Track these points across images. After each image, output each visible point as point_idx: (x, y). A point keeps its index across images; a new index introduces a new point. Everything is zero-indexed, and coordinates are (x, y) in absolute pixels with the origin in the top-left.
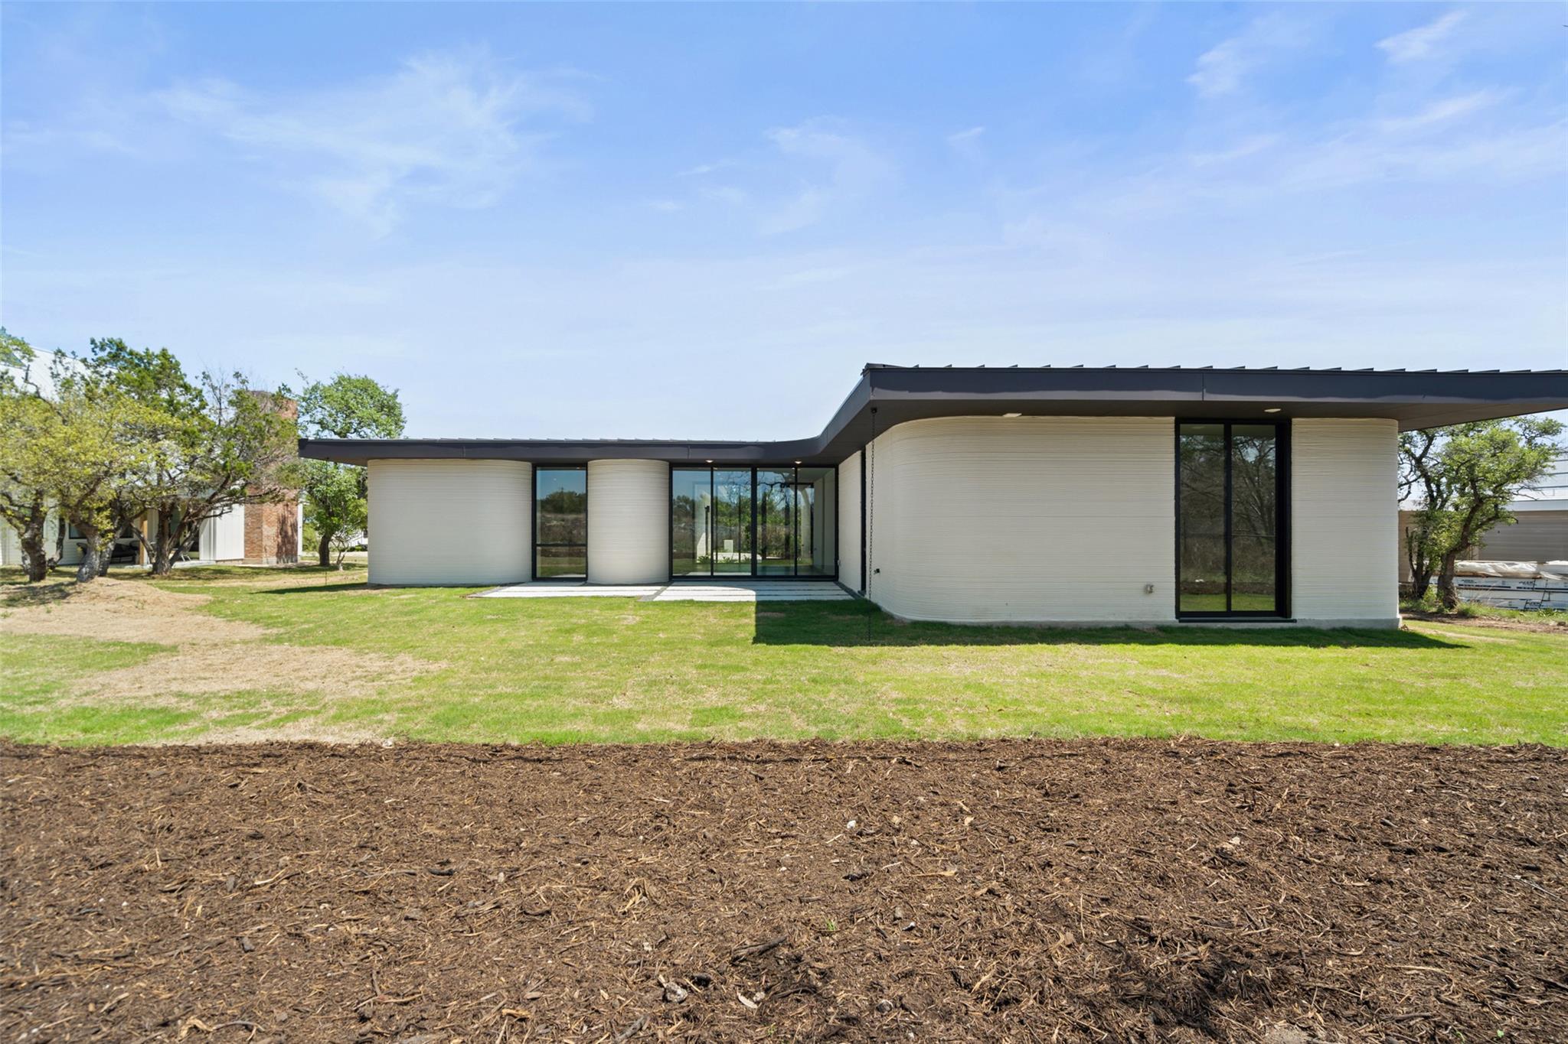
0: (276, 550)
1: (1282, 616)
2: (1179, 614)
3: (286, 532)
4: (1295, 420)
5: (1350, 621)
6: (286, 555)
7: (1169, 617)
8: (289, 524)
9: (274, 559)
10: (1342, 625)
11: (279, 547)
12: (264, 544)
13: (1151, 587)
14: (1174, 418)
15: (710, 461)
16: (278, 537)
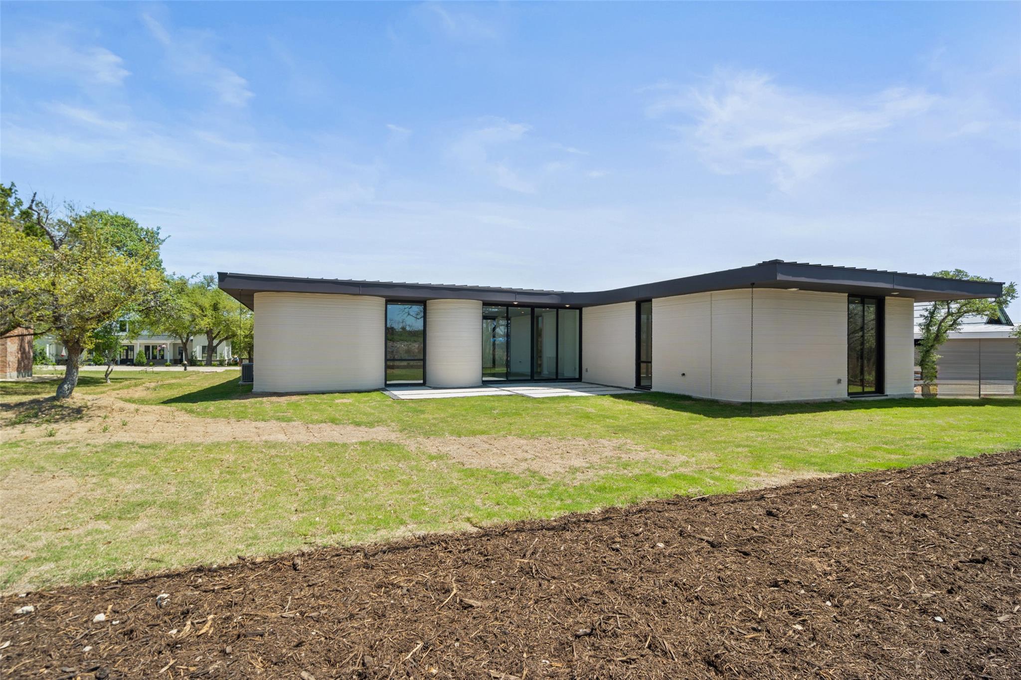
0: (16, 365)
1: (880, 393)
2: (849, 394)
3: (24, 349)
4: (887, 298)
5: (904, 395)
6: (25, 369)
7: (845, 396)
8: (26, 341)
9: (15, 374)
10: (901, 397)
11: (19, 363)
12: (8, 359)
13: (840, 380)
14: (847, 294)
15: (516, 303)
16: (18, 353)
